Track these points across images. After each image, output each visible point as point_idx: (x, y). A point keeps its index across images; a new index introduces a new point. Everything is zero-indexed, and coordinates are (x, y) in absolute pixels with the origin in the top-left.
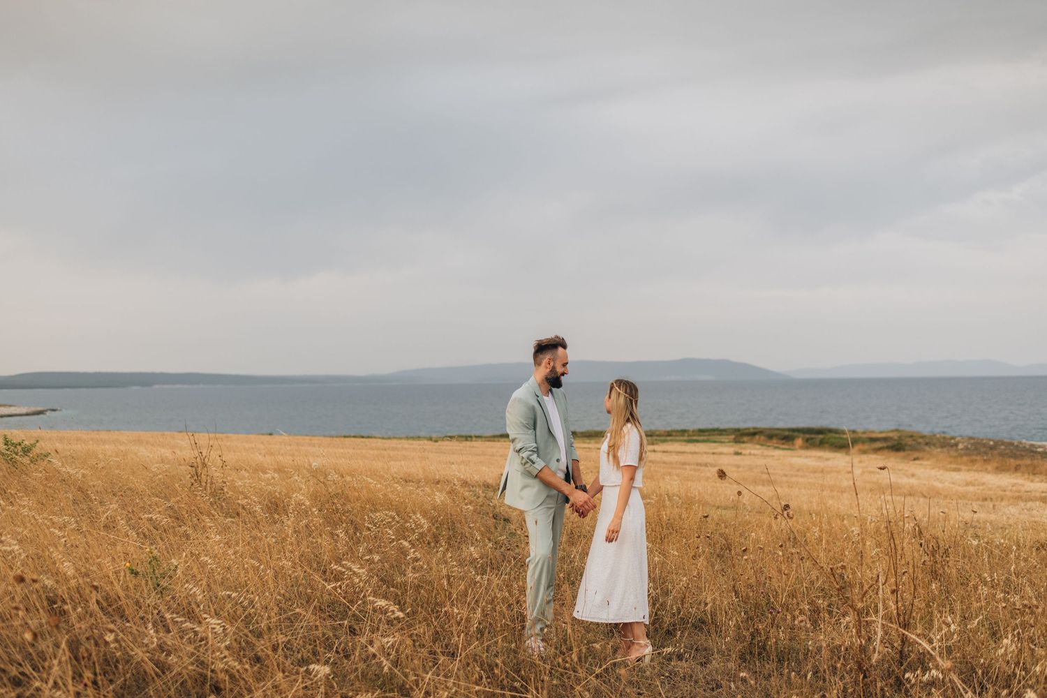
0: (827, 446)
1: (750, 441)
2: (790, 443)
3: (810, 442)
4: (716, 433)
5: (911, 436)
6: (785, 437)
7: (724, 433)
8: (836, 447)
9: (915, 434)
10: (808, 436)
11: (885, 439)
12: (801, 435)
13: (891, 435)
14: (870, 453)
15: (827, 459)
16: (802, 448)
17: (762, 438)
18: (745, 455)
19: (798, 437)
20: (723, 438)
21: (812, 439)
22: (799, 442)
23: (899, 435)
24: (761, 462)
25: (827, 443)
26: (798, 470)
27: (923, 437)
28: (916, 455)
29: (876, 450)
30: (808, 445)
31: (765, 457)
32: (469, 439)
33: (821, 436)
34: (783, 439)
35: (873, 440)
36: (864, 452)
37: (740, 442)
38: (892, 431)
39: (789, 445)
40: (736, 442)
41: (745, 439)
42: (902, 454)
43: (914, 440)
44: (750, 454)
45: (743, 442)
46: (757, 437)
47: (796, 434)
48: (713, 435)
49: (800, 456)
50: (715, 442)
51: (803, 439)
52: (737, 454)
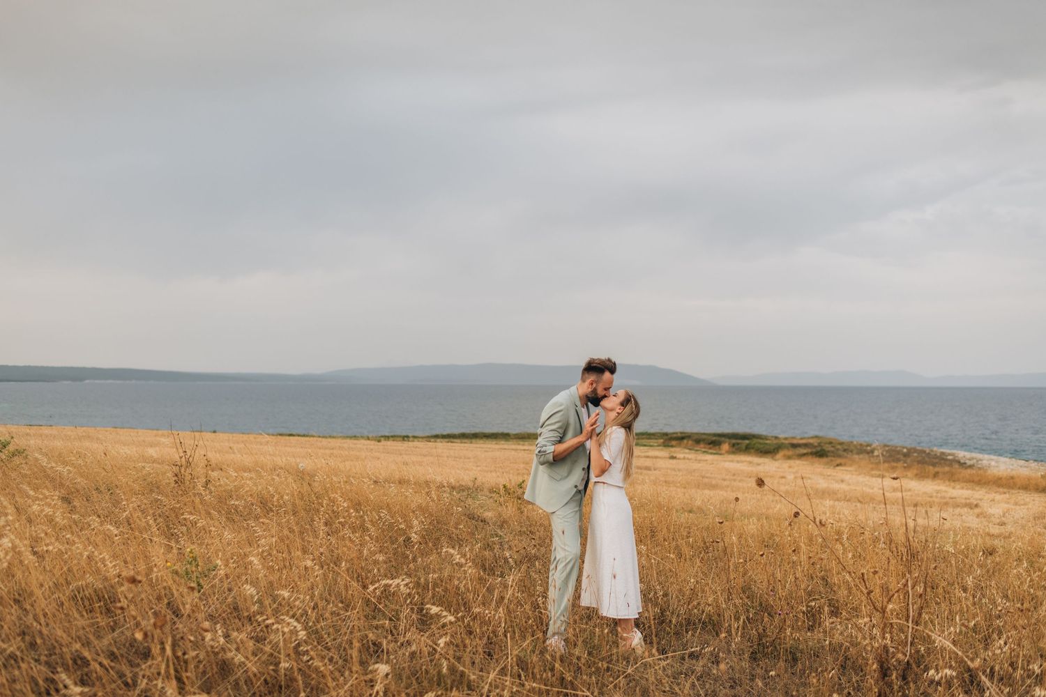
0: (752, 451)
1: (679, 445)
2: (717, 447)
3: (736, 447)
4: (644, 437)
5: (831, 443)
6: (712, 442)
7: (653, 437)
8: (761, 452)
9: (833, 441)
10: (734, 441)
11: (806, 445)
12: (727, 440)
13: (811, 441)
14: (794, 459)
15: (759, 464)
16: (729, 452)
17: (690, 442)
18: (679, 459)
19: (725, 442)
20: (652, 442)
21: (738, 444)
22: (726, 447)
23: (819, 441)
24: (696, 466)
25: (753, 448)
26: (734, 475)
27: (841, 444)
28: (839, 461)
29: (801, 456)
30: (734, 450)
31: (700, 461)
32: (406, 439)
33: (747, 442)
34: (710, 444)
35: (794, 446)
36: (789, 458)
37: (668, 446)
38: (812, 438)
39: (715, 450)
40: (665, 446)
41: (674, 443)
42: (825, 460)
43: (833, 447)
44: (684, 458)
45: (672, 446)
46: (685, 441)
47: (723, 439)
48: (643, 439)
49: (732, 461)
50: (645, 446)
51: (729, 444)
52: (673, 458)
